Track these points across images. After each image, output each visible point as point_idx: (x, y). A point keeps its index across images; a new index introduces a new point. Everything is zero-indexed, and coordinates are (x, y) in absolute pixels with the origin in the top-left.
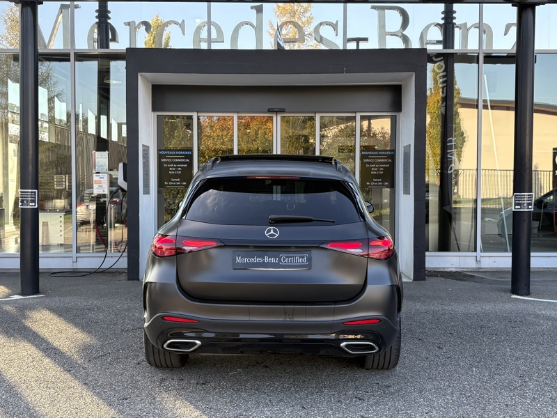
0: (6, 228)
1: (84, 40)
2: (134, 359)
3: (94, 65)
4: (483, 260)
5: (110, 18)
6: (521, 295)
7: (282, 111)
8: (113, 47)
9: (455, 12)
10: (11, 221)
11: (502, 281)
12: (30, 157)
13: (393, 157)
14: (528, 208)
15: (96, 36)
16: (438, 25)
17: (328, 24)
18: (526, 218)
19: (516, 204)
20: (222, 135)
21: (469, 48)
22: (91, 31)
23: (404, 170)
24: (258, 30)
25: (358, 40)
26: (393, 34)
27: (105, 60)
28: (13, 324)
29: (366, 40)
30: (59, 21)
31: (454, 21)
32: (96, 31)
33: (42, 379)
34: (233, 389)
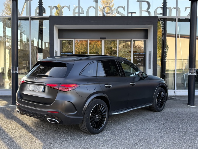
0: (5, 80)
1: (34, 13)
2: (54, 128)
3: (37, 22)
4: (177, 92)
5: (43, 5)
6: (191, 105)
7: (105, 38)
8: (44, 15)
9: (167, 3)
10: (7, 77)
11: (184, 100)
12: (15, 55)
13: (145, 55)
14: (194, 74)
15: (38, 11)
16: (161, 7)
17: (121, 7)
18: (193, 77)
19: (190, 73)
20: (81, 47)
21: (172, 16)
22: (36, 9)
23: (149, 60)
24: (96, 9)
25: (132, 13)
26: (145, 11)
27: (41, 20)
28: (10, 115)
29: (135, 13)
30: (25, 5)
31: (167, 6)
32: (38, 9)
33: (21, 136)
34: (90, 140)
